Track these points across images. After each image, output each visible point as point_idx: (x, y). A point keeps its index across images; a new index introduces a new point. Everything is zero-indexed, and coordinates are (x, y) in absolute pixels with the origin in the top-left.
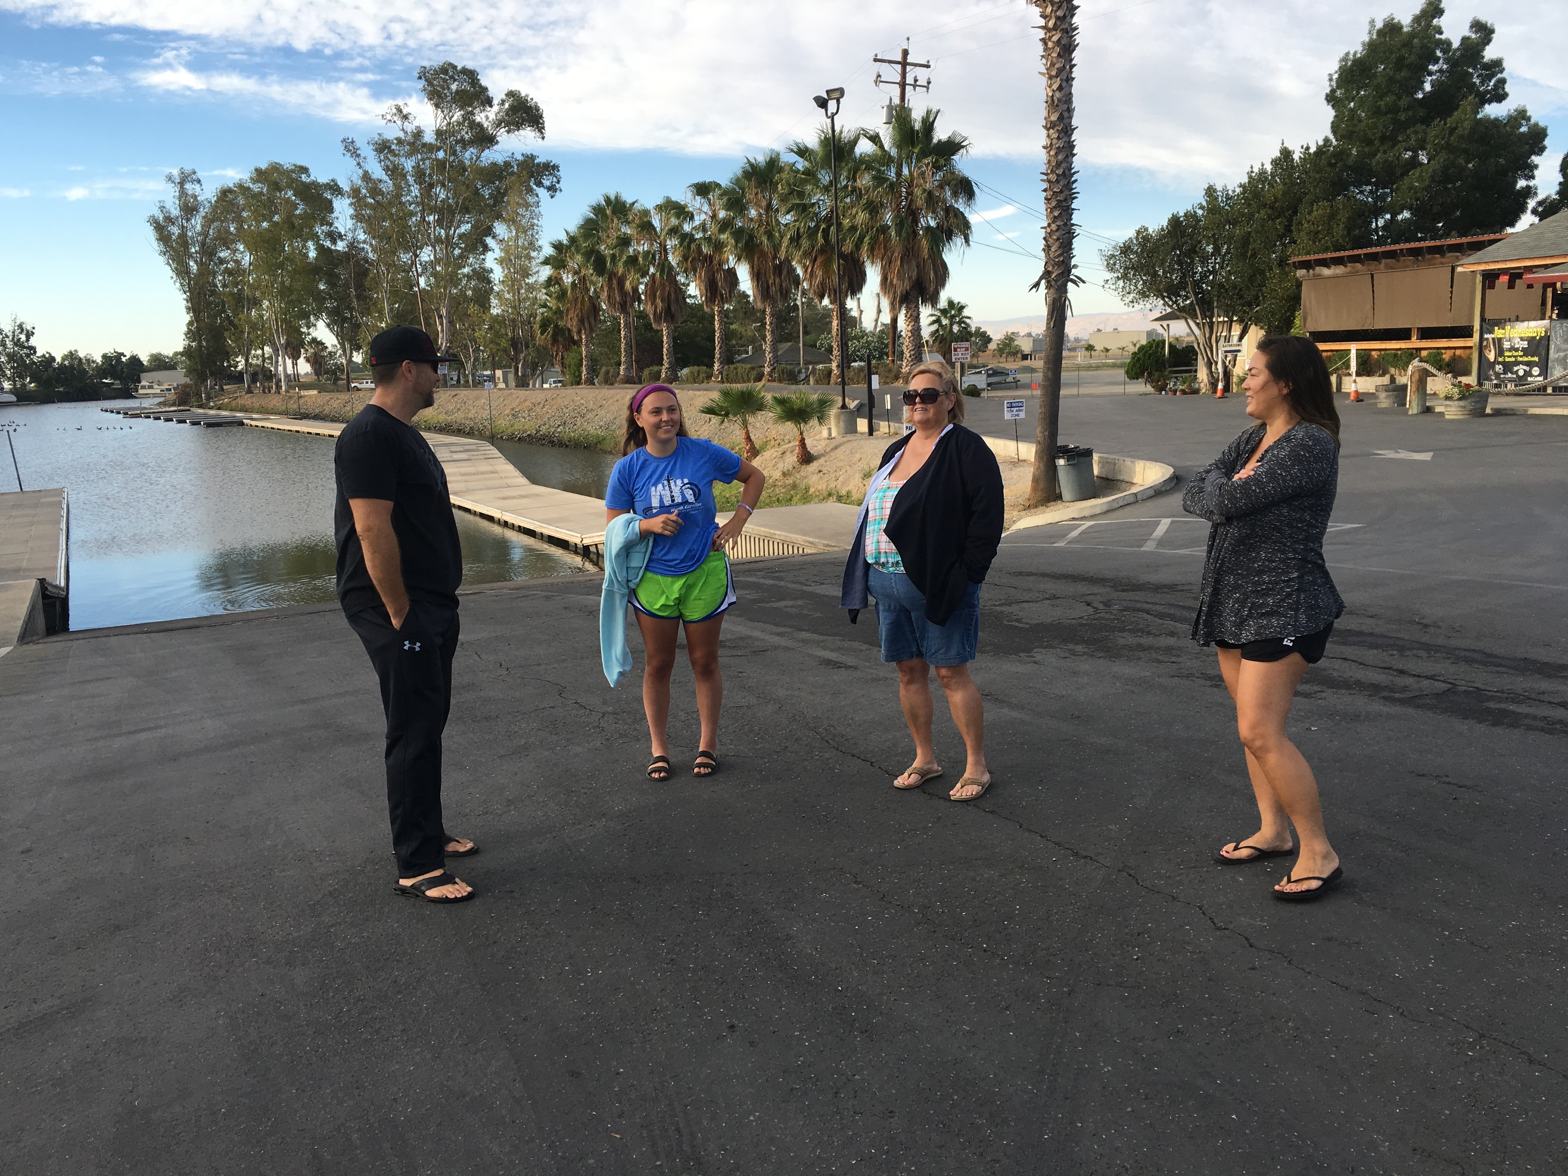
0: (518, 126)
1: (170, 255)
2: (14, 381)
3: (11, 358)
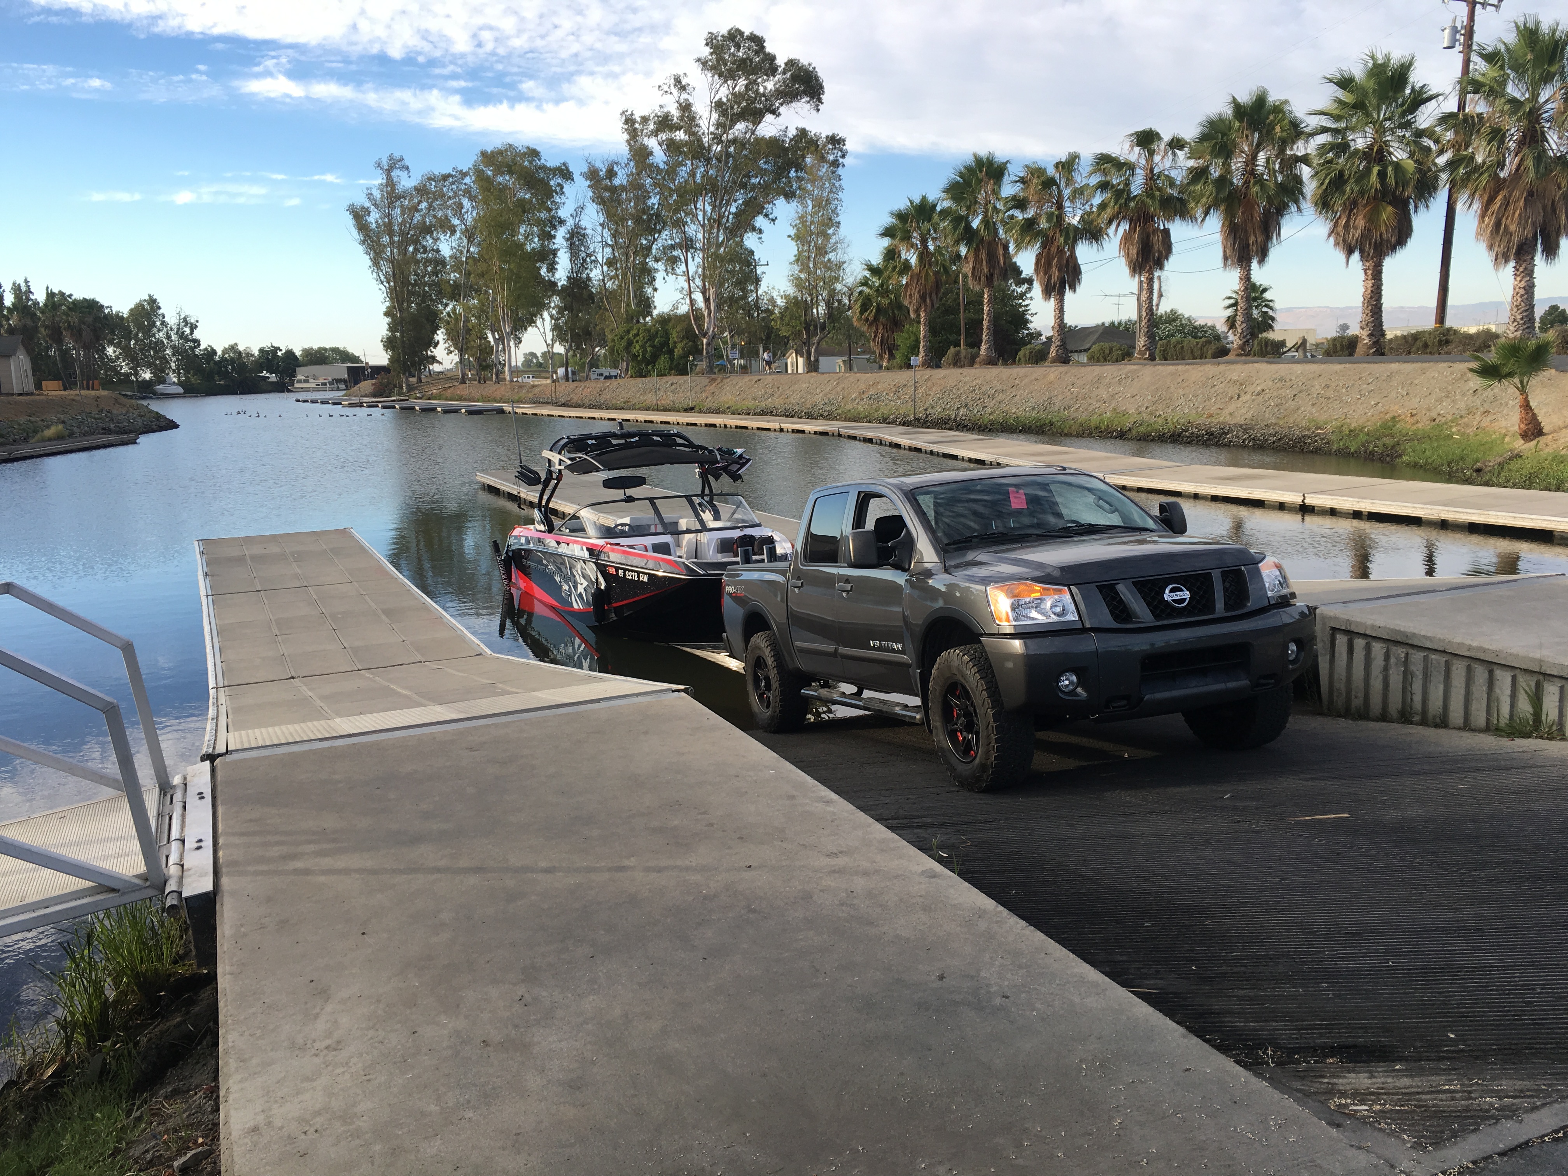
0: (795, 97)
1: (368, 244)
2: (179, 374)
3: (176, 350)
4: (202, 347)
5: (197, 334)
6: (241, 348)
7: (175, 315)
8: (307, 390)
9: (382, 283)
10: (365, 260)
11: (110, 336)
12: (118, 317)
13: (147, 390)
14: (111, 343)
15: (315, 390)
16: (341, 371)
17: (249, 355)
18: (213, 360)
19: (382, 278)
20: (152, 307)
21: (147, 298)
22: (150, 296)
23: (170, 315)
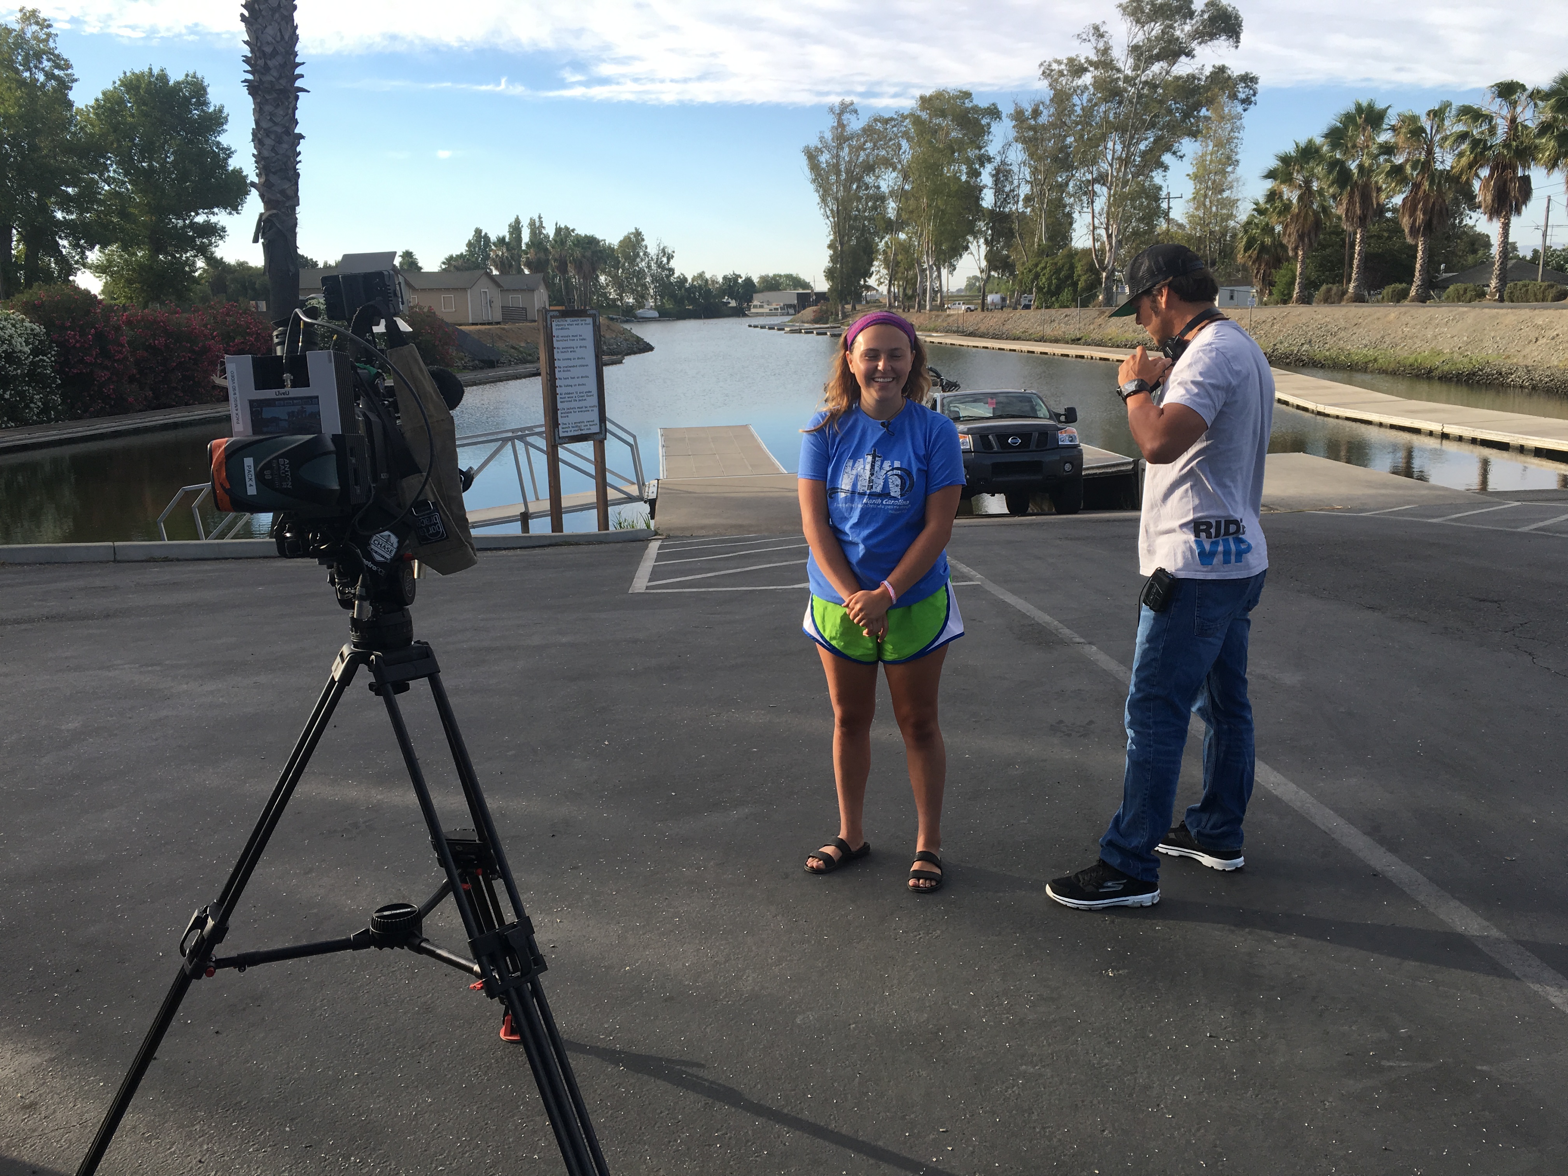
0: (1212, 36)
1: (819, 182)
2: (656, 299)
3: (655, 279)
4: (676, 275)
5: (673, 264)
6: (708, 276)
7: (655, 246)
8: (761, 315)
9: (828, 218)
10: (816, 198)
11: (602, 266)
12: (611, 249)
13: (629, 314)
14: (603, 272)
15: (768, 315)
16: (790, 296)
17: (714, 282)
18: (684, 286)
19: (829, 213)
20: (637, 240)
21: (634, 231)
22: (636, 229)
23: (652, 247)
